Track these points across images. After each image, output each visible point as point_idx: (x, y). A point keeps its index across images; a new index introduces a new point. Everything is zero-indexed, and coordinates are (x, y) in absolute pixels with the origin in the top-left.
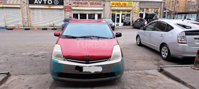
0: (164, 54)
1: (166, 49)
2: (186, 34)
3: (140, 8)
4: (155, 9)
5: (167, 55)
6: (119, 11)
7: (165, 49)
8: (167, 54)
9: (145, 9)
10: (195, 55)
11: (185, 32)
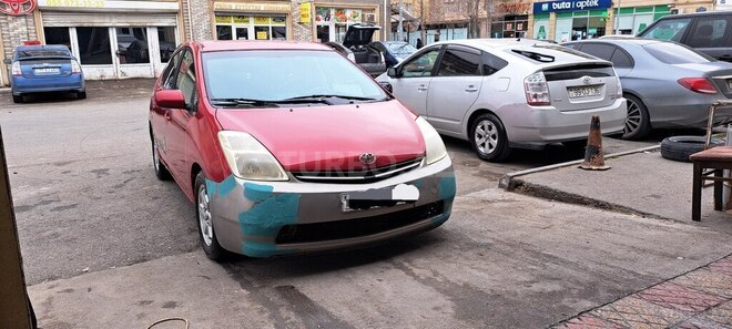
0: (483, 145)
1: (490, 128)
2: (549, 78)
3: (317, 8)
4: (363, 10)
5: (495, 146)
6: (241, 16)
7: (486, 128)
8: (496, 141)
9: (333, 12)
10: (587, 134)
11: (544, 70)
